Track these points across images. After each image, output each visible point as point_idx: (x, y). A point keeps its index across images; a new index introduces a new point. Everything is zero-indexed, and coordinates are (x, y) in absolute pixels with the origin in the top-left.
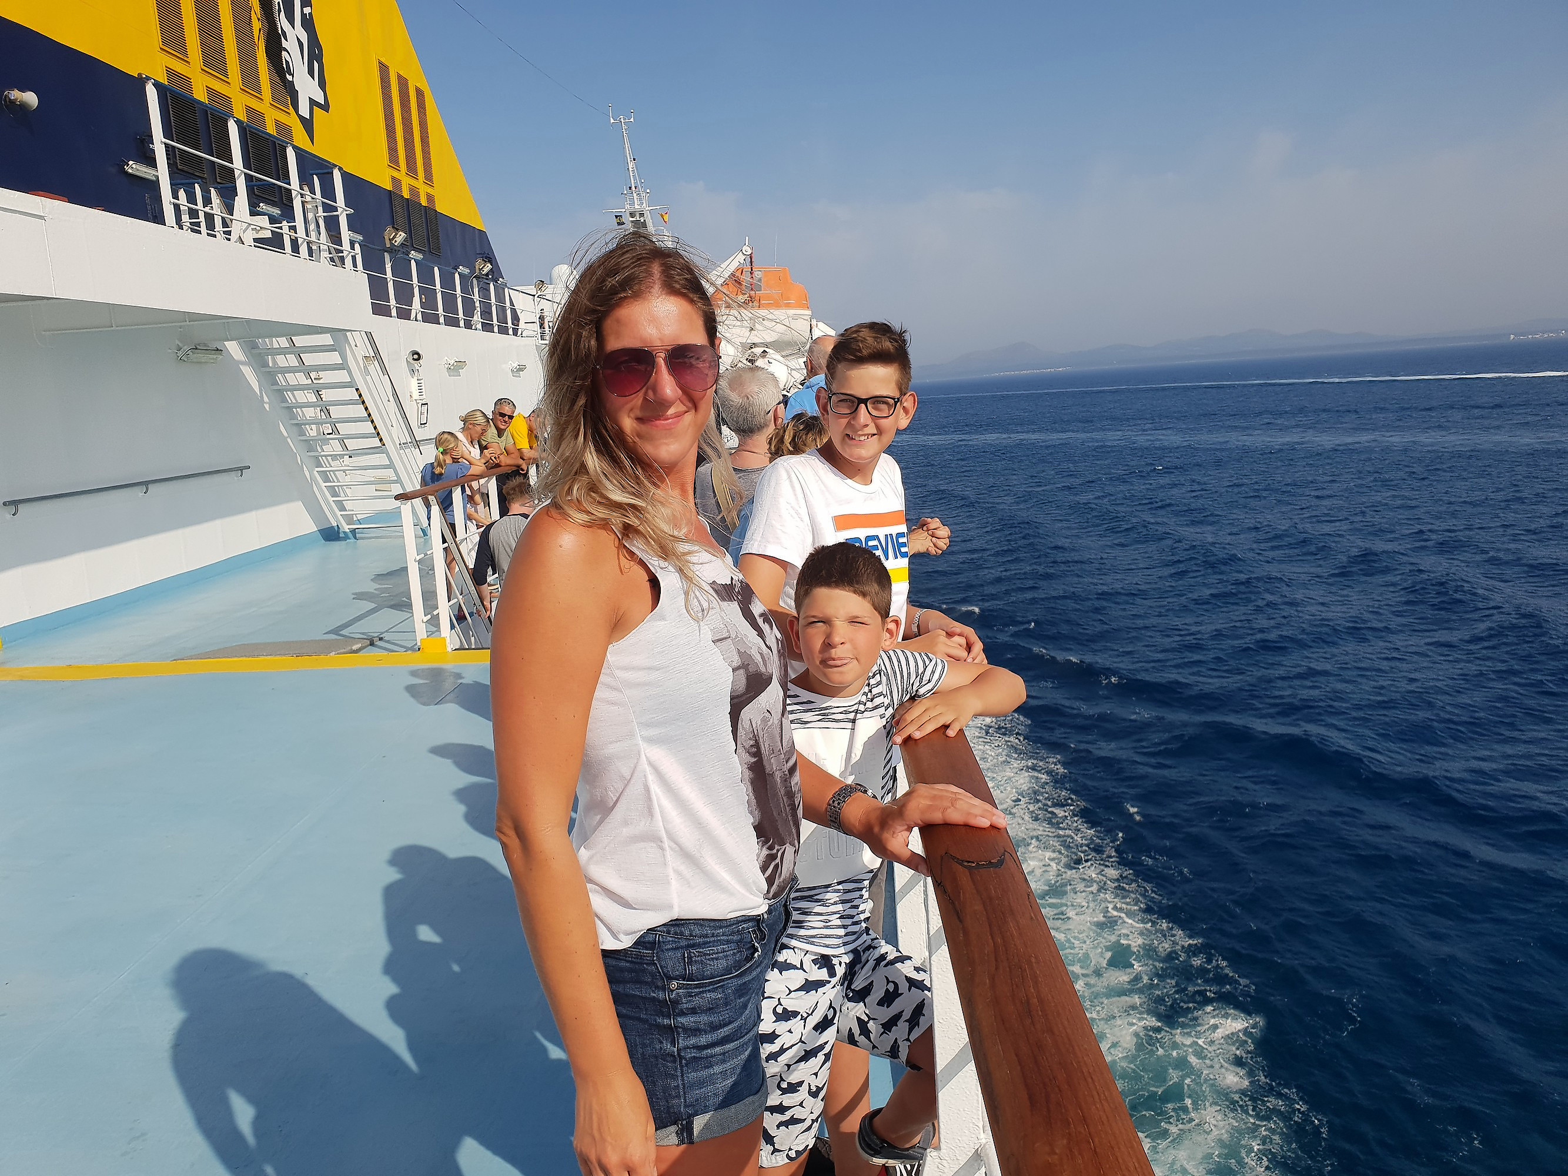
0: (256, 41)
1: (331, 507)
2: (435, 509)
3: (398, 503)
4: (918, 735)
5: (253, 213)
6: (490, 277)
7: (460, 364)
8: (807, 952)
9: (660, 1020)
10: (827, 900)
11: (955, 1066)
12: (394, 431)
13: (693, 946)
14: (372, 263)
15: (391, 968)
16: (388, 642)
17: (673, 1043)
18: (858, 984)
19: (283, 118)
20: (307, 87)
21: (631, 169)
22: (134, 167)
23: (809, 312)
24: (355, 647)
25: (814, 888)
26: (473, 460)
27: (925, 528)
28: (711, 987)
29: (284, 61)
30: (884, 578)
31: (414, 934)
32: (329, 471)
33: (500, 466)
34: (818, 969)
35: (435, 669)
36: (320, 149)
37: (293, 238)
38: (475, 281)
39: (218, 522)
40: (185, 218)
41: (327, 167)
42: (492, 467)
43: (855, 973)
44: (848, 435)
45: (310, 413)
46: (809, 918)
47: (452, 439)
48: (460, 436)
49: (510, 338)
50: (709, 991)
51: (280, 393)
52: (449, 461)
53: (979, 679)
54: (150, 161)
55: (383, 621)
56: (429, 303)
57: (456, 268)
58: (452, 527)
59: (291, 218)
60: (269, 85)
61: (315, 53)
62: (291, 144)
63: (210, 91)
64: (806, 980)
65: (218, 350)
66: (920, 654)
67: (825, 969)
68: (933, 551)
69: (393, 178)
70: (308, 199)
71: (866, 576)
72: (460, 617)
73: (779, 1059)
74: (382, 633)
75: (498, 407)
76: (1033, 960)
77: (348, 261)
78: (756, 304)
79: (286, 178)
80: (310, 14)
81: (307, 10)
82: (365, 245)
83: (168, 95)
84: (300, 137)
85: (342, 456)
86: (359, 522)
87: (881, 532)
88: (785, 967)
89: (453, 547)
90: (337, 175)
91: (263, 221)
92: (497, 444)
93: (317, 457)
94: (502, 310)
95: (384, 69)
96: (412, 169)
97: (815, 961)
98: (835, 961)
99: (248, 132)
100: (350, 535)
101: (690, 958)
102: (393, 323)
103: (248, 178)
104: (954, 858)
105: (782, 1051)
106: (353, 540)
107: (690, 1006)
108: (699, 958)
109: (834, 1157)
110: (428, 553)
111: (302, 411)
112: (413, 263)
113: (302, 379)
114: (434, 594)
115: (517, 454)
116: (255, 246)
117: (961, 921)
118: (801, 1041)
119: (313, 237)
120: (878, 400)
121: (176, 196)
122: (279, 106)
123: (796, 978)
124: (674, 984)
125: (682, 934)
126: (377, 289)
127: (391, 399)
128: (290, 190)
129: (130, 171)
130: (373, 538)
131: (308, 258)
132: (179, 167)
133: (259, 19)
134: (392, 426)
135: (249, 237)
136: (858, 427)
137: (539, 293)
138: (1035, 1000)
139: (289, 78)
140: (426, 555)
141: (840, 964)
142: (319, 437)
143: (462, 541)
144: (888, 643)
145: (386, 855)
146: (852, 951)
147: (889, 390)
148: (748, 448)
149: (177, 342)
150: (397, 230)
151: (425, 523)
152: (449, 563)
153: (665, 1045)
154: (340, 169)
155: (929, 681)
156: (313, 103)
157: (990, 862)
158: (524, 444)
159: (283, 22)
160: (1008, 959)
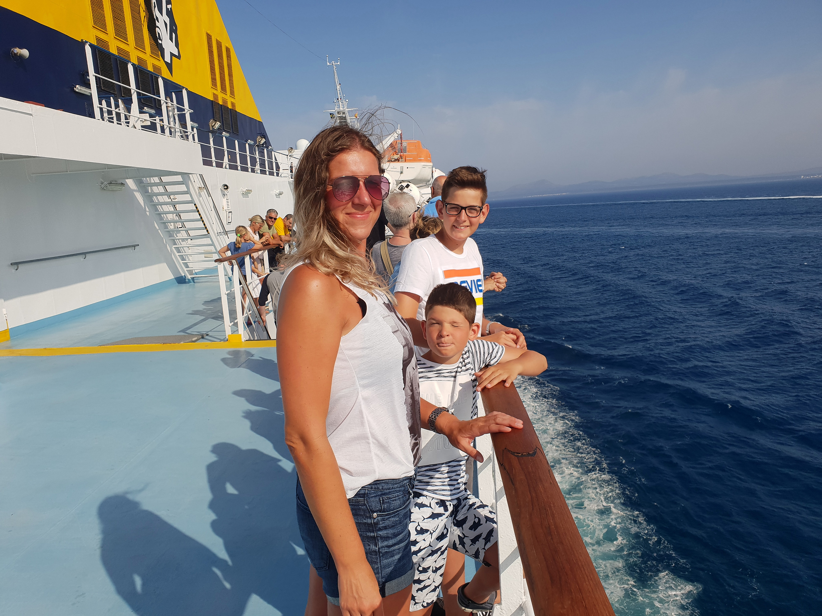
0: (143, 22)
1: (181, 266)
2: (236, 267)
3: (216, 264)
4: (489, 386)
5: (141, 112)
6: (265, 145)
7: (249, 192)
8: (433, 498)
9: (369, 534)
10: (443, 471)
11: (510, 560)
12: (214, 226)
13: (384, 494)
14: (203, 138)
15: (212, 506)
16: (211, 336)
17: (376, 545)
18: (460, 517)
19: (157, 63)
20: (169, 47)
21: (338, 89)
22: (78, 88)
23: (431, 164)
24: (194, 339)
25: (436, 465)
26: (256, 242)
27: (493, 278)
28: (394, 515)
29: (157, 33)
30: (472, 303)
31: (225, 489)
32: (180, 247)
33: (270, 245)
34: (439, 507)
35: (235, 351)
36: (176, 79)
37: (162, 125)
38: (257, 148)
39: (122, 274)
40: (106, 115)
41: (180, 88)
42: (266, 245)
43: (458, 511)
44: (454, 226)
45: (170, 217)
46: (432, 480)
47: (244, 230)
48: (249, 229)
49: (275, 178)
50: (392, 517)
51: (154, 206)
52: (243, 241)
53: (522, 356)
54: (87, 85)
55: (208, 326)
56: (233, 158)
57: (246, 141)
58: (245, 277)
59: (161, 115)
60: (149, 45)
61: (173, 29)
62: (161, 76)
63: (119, 49)
64: (433, 513)
65: (122, 184)
66: (491, 343)
67: (442, 507)
68: (497, 290)
69: (214, 94)
70: (170, 105)
71: (462, 300)
72: (249, 324)
73: (418, 555)
74: (208, 332)
75: (269, 214)
76: (552, 505)
77: (190, 137)
78: (403, 160)
79: (158, 94)
80: (171, 8)
81: (169, 6)
82: (199, 129)
83: (97, 51)
84: (165, 73)
85: (187, 239)
86: (196, 274)
87: (469, 279)
88: (421, 506)
89: (245, 287)
90: (185, 93)
91: (147, 116)
92: (268, 234)
93: (174, 240)
94: (271, 163)
95: (209, 37)
96: (223, 89)
97: (437, 503)
98: (448, 503)
99: (138, 70)
100: (191, 281)
101: (383, 500)
102: (214, 169)
103: (139, 94)
104: (509, 451)
105: (420, 550)
106: (192, 283)
107: (383, 525)
108: (387, 500)
109: (445, 608)
110: (232, 290)
111: (166, 215)
112: (224, 138)
113: (166, 199)
114: (235, 311)
115: (278, 238)
116: (142, 129)
117: (513, 484)
118: (430, 545)
119: (172, 124)
120: (471, 208)
121: (100, 103)
122: (154, 56)
123: (428, 512)
124: (375, 515)
125: (378, 488)
126: (206, 152)
127: (213, 209)
128: (160, 101)
129: (77, 90)
130: (203, 282)
131: (169, 135)
132: (103, 88)
133: (144, 11)
134: (213, 224)
135: (139, 125)
136: (461, 222)
137: (290, 154)
138: (553, 527)
139: (160, 42)
140: (231, 291)
141: (450, 505)
142: (176, 230)
143: (250, 284)
144: (472, 337)
145: (210, 448)
146: (456, 499)
147: (477, 203)
148: (399, 235)
149: (101, 180)
150: (216, 121)
151: (230, 275)
152: (244, 295)
153: (371, 546)
154: (186, 89)
155: (495, 357)
156: (172, 55)
157: (529, 453)
158: (282, 233)
159: (156, 13)
160: (538, 505)
